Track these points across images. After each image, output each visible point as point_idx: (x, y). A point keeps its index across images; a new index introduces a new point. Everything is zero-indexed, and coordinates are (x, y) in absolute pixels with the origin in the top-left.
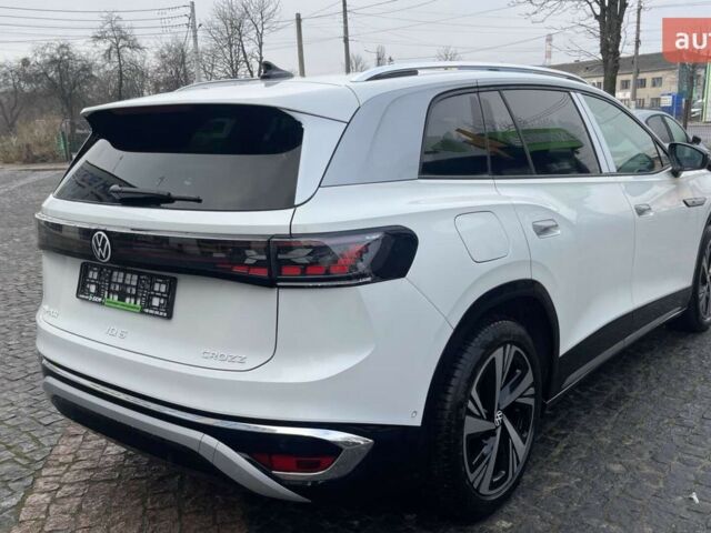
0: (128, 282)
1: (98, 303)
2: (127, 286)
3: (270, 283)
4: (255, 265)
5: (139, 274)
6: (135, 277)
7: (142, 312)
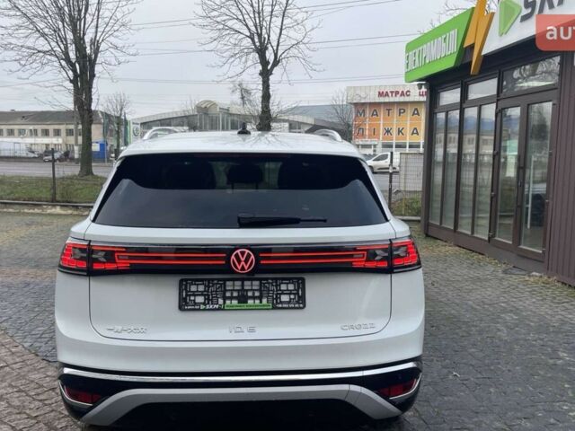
0: (246, 288)
1: (215, 309)
2: (247, 291)
3: (390, 270)
4: (381, 260)
5: (260, 280)
6: (257, 283)
7: (274, 308)
